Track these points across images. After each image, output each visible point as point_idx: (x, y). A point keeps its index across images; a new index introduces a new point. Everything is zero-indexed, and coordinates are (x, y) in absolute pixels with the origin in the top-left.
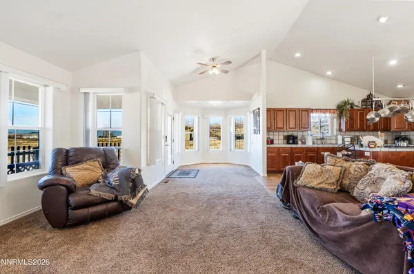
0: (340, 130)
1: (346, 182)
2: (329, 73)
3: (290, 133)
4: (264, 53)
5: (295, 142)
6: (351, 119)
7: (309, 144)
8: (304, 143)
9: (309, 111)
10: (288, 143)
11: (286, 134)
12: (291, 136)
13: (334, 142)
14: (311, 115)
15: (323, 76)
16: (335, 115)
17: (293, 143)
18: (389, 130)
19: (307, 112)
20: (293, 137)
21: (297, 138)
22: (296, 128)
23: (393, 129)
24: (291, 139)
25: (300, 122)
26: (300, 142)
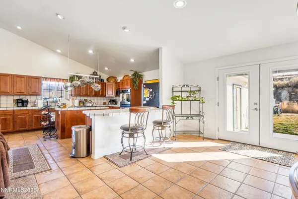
10: (18, 106)
11: (16, 98)
17: (23, 106)
18: (105, 96)
19: (37, 80)
20: (22, 100)
21: (27, 101)
22: (25, 93)
23: (107, 96)
24: (20, 103)
25: (30, 87)
26: (29, 105)
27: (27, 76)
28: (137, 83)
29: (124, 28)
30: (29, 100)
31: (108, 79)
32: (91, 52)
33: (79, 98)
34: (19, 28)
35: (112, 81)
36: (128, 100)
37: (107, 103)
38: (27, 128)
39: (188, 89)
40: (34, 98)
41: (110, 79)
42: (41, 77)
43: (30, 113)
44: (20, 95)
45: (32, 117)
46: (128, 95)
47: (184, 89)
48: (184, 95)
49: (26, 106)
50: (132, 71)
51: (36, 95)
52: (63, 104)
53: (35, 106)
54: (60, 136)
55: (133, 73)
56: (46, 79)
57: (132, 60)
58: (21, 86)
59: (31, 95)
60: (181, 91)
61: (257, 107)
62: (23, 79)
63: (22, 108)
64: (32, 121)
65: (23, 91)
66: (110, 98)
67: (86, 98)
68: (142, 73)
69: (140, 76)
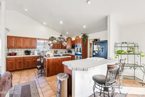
17: (28, 55)
18: (66, 48)
19: (35, 40)
20: (28, 51)
21: (30, 52)
22: (29, 47)
23: (67, 48)
24: (27, 52)
25: (31, 44)
26: (31, 54)
27: (30, 38)
28: (86, 41)
30: (31, 51)
31: (67, 39)
32: (61, 23)
34: (26, 10)
35: (69, 40)
36: (80, 51)
37: (67, 53)
38: (30, 67)
40: (33, 50)
41: (68, 39)
42: (36, 38)
43: (31, 59)
44: (27, 48)
45: (32, 61)
46: (80, 48)
48: (125, 50)
49: (30, 55)
50: (82, 33)
51: (34, 48)
52: (48, 55)
53: (34, 54)
54: (46, 74)
55: (82, 35)
56: (39, 39)
57: (85, 27)
58: (27, 44)
59: (32, 48)
60: (121, 47)
62: (28, 39)
64: (32, 63)
65: (28, 46)
66: (68, 50)
67: (57, 50)
68: (87, 35)
69: (87, 37)
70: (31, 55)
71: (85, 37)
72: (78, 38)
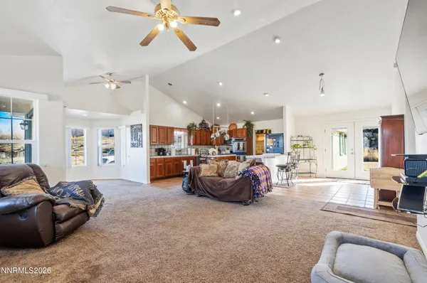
0: (189, 144)
1: (220, 171)
2: (185, 102)
3: (160, 147)
4: (147, 77)
5: (164, 154)
6: (196, 136)
7: (173, 155)
8: (170, 154)
9: (172, 129)
10: (159, 155)
11: (156, 147)
12: (161, 148)
13: (186, 153)
14: (175, 132)
15: (180, 103)
16: (186, 133)
24: (161, 151)
26: (167, 154)
29: (265, 94)
30: (167, 149)
33: (195, 146)
38: (171, 174)
39: (301, 139)
40: (169, 146)
44: (161, 145)
46: (244, 143)
47: (299, 139)
48: (301, 143)
50: (245, 120)
55: (246, 122)
57: (252, 113)
59: (167, 144)
61: (353, 151)
62: (164, 130)
63: (162, 157)
68: (253, 123)
69: (252, 125)
70: (168, 156)
71: (249, 125)
72: (234, 127)
